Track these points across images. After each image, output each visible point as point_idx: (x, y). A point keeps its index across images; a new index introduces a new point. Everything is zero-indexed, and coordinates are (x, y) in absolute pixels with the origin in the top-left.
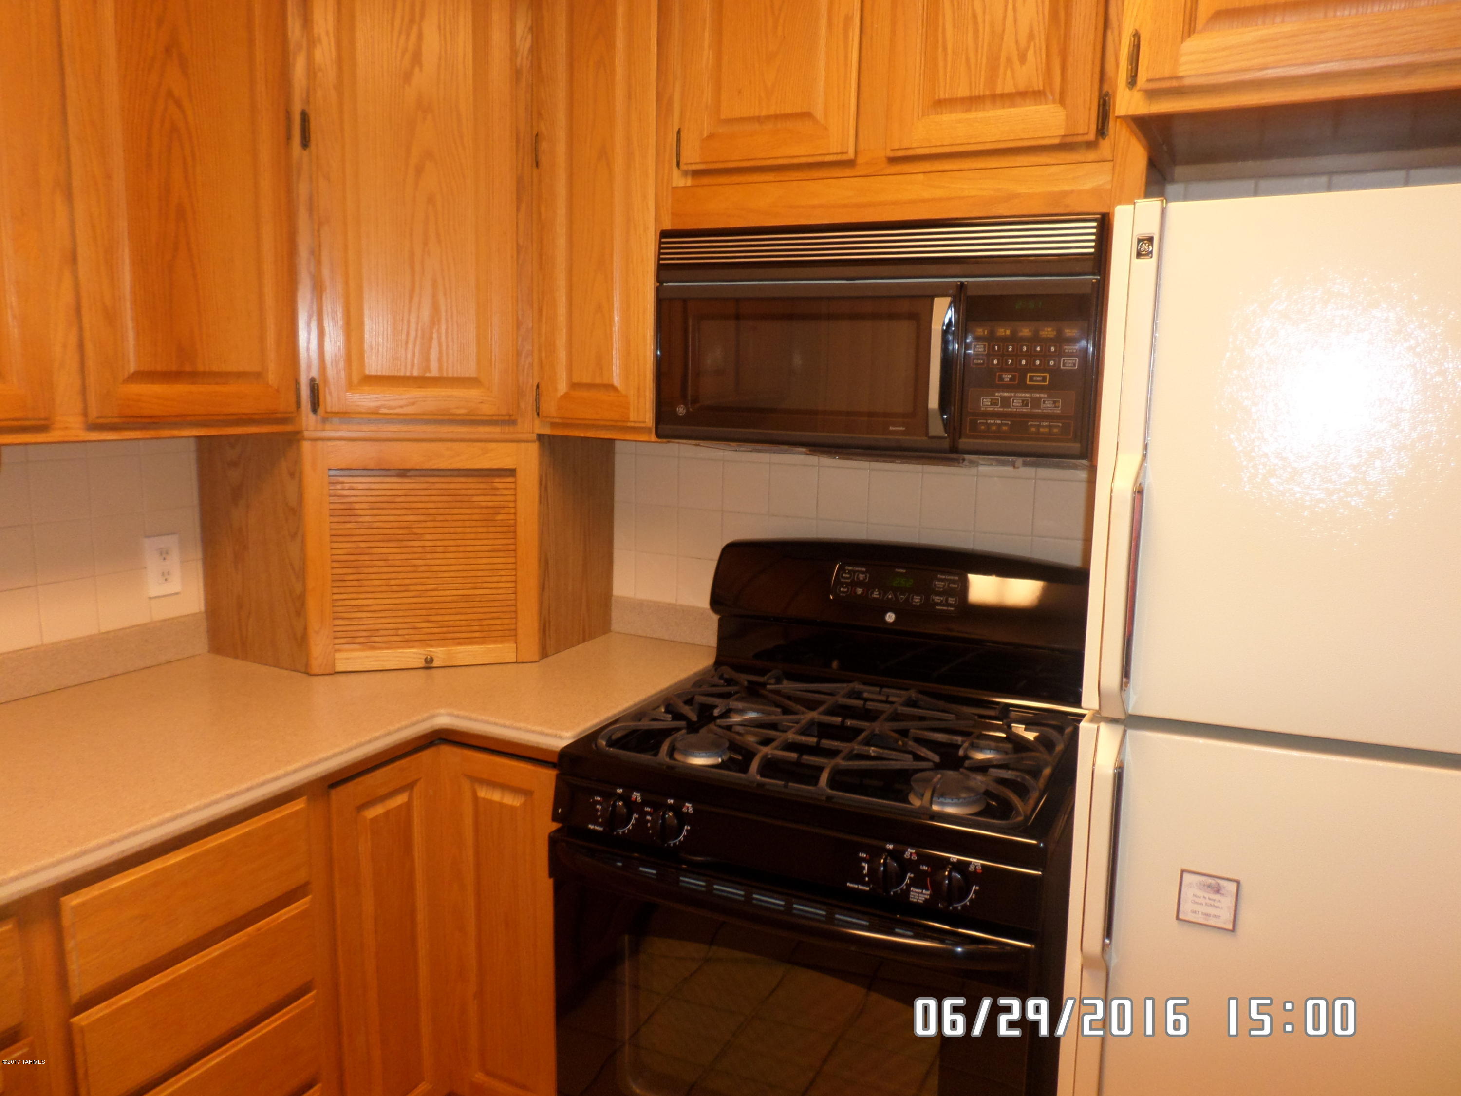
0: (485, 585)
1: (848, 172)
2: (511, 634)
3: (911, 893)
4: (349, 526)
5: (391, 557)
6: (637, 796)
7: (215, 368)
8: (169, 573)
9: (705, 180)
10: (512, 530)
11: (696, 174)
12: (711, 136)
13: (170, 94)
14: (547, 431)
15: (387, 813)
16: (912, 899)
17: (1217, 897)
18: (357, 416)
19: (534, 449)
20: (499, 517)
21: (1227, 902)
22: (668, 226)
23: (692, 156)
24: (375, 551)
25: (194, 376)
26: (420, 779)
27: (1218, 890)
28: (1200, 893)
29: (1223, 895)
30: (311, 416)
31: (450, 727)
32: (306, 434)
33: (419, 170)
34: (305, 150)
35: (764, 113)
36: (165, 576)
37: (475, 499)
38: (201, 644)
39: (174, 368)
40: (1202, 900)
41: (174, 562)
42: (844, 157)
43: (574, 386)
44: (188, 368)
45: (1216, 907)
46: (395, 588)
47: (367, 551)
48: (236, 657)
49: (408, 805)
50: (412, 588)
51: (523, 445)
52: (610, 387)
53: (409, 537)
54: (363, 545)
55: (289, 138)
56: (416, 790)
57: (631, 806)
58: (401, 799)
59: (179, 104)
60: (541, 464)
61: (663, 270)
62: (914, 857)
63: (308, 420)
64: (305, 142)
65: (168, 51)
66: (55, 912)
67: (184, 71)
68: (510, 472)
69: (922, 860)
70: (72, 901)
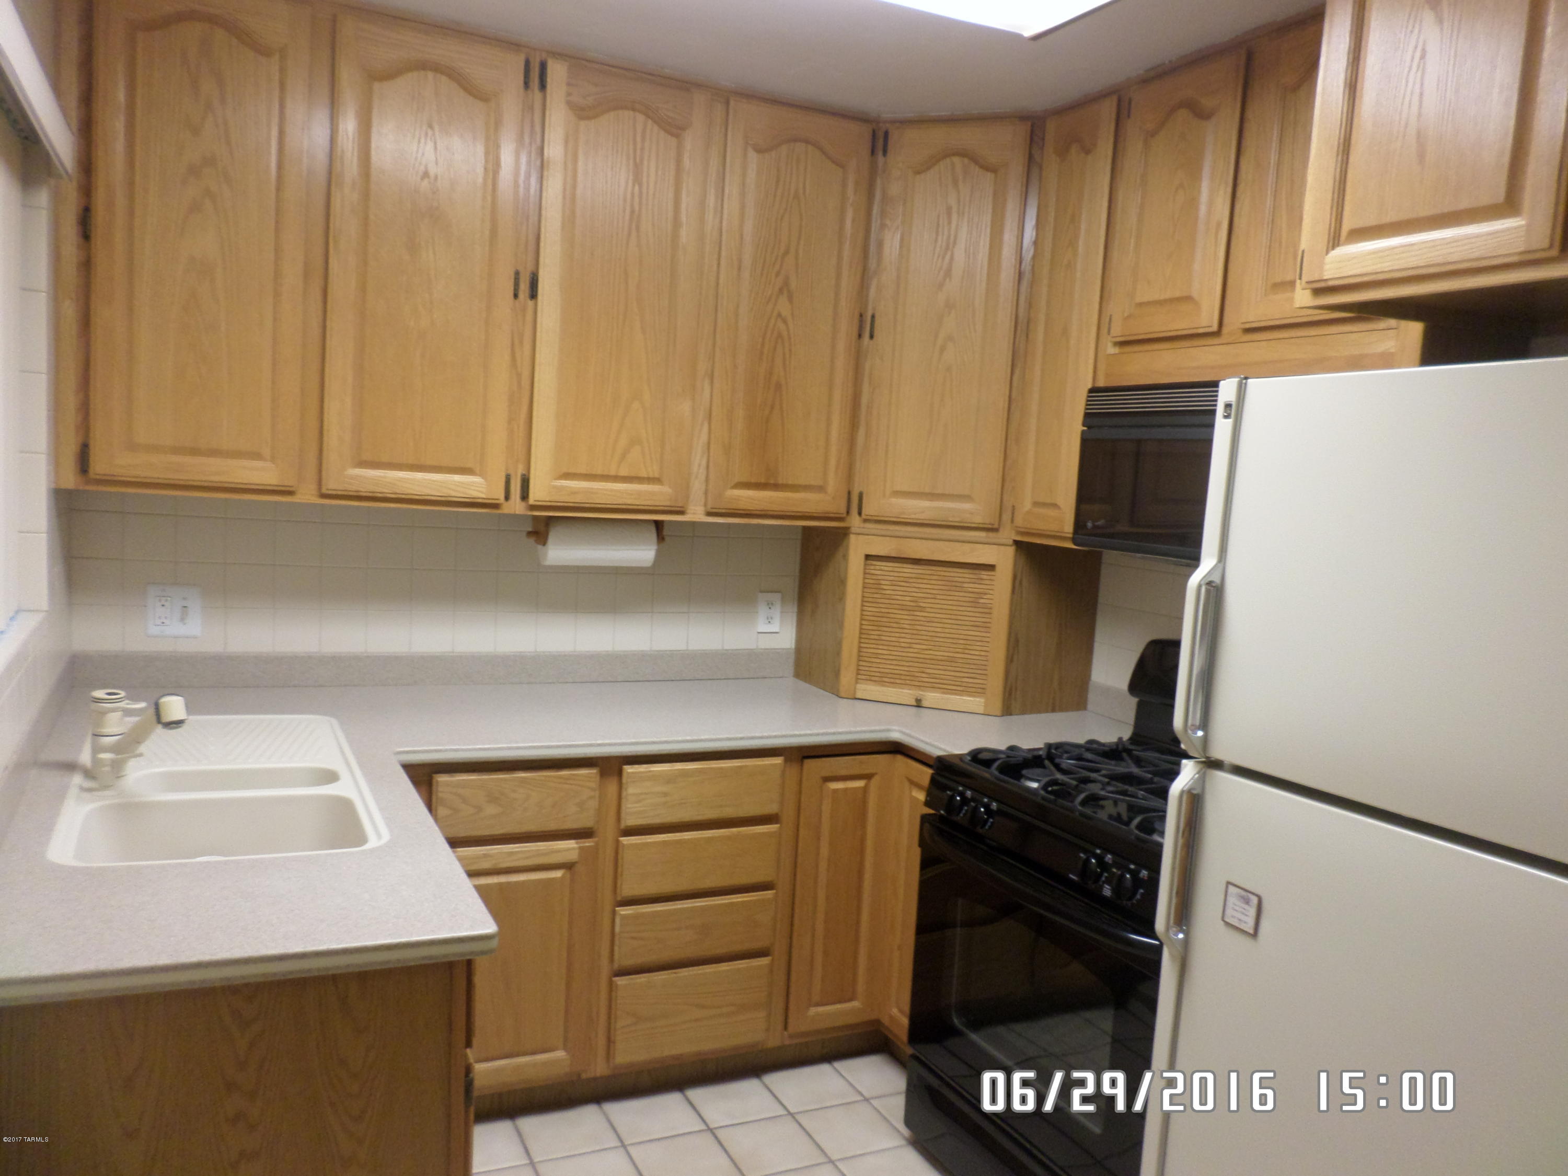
0: (967, 651)
1: (1216, 341)
2: (980, 691)
3: (1104, 888)
4: (875, 596)
5: (902, 622)
6: (968, 795)
7: (790, 482)
8: (772, 618)
9: (1127, 349)
10: (988, 611)
11: (1122, 344)
12: (1129, 317)
13: (779, 315)
14: (1019, 538)
15: (846, 790)
16: (1105, 894)
17: (1246, 907)
19: (1011, 551)
20: (982, 601)
21: (1252, 912)
22: (1101, 383)
23: (1118, 330)
24: (892, 616)
25: (776, 487)
26: (876, 774)
27: (1247, 902)
28: (1238, 903)
29: (1249, 905)
30: (857, 517)
31: (899, 741)
32: (853, 530)
33: (943, 349)
34: (871, 340)
35: (1162, 297)
36: (769, 620)
37: (966, 585)
38: (789, 668)
39: (763, 481)
40: (1237, 908)
41: (776, 612)
42: (1210, 330)
43: (1036, 504)
44: (772, 482)
45: (1246, 915)
46: (903, 645)
47: (886, 615)
48: (806, 682)
49: (865, 790)
50: (915, 646)
51: (1002, 548)
52: (1055, 506)
53: (916, 609)
54: (883, 610)
55: (860, 336)
56: (874, 782)
57: (965, 801)
58: (860, 784)
59: (785, 321)
60: (1015, 565)
61: (1089, 417)
62: (1110, 862)
63: (855, 522)
64: (872, 337)
65: (781, 291)
66: (620, 773)
67: (790, 299)
68: (991, 567)
69: (1115, 864)
70: (629, 769)
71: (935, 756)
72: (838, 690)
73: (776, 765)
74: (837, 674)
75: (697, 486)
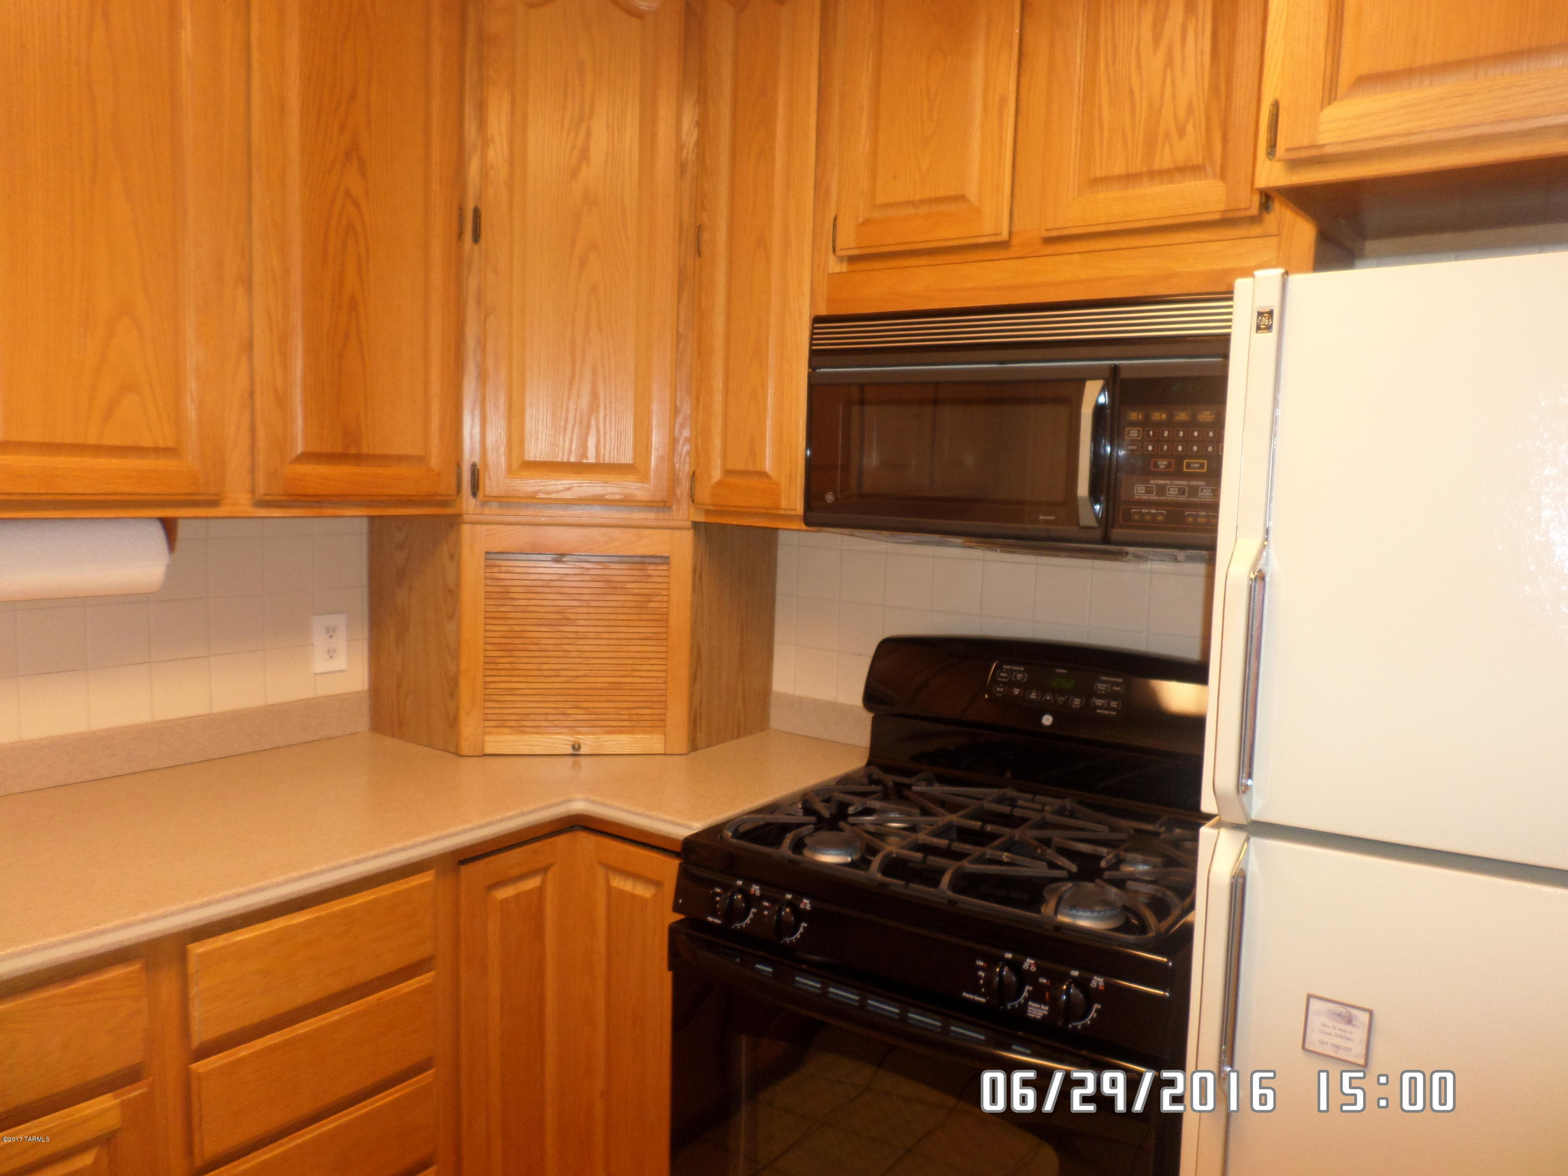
0: (636, 674)
1: (1003, 254)
2: (658, 724)
3: (1029, 1008)
4: (503, 609)
5: (543, 641)
6: (756, 889)
7: (378, 451)
8: (334, 651)
9: (862, 266)
10: (663, 619)
11: (852, 259)
12: (866, 222)
13: (348, 193)
14: (701, 518)
15: (517, 896)
16: (1030, 1015)
17: (1349, 1028)
18: (516, 500)
19: (688, 536)
20: (652, 605)
21: (1359, 1034)
22: (823, 311)
23: (848, 241)
24: (528, 635)
25: (359, 458)
26: (554, 864)
27: (1349, 1021)
28: (1330, 1023)
29: (1354, 1025)
30: (472, 501)
31: (586, 813)
32: (466, 518)
33: (583, 262)
34: (476, 244)
35: (919, 197)
36: (331, 653)
37: (629, 585)
38: (362, 723)
39: (339, 450)
40: (1331, 1030)
41: (340, 641)
42: (997, 239)
43: (728, 473)
44: (353, 451)
45: (1348, 1039)
46: (546, 673)
47: (520, 634)
48: (393, 736)
49: (541, 890)
50: (563, 673)
51: (678, 532)
52: (763, 474)
53: (561, 622)
54: (516, 628)
55: (460, 235)
56: (551, 874)
57: (750, 900)
58: (532, 883)
59: (356, 204)
60: (695, 552)
61: (817, 356)
62: (1033, 969)
63: (469, 504)
64: (476, 238)
65: (348, 155)
66: (183, 957)
67: (363, 172)
68: (665, 560)
69: (1041, 971)
70: (198, 949)
71: (682, 839)
72: (457, 746)
73: (423, 886)
74: (453, 722)
75: (237, 461)
